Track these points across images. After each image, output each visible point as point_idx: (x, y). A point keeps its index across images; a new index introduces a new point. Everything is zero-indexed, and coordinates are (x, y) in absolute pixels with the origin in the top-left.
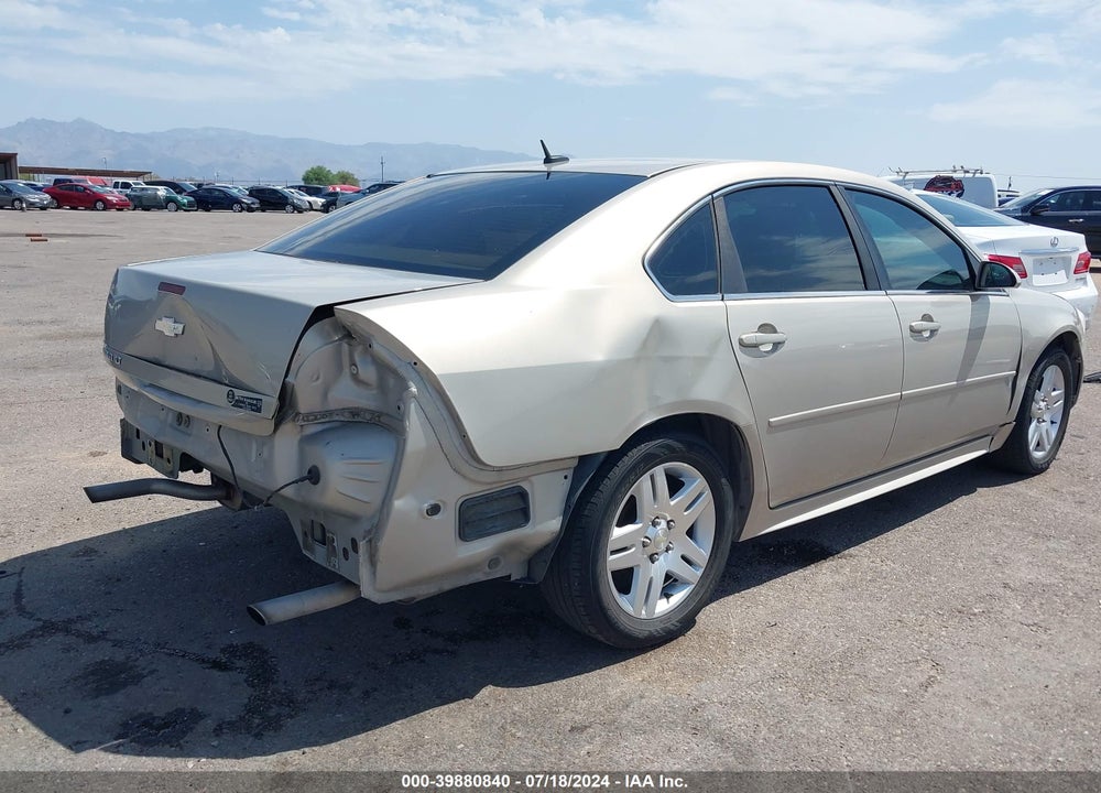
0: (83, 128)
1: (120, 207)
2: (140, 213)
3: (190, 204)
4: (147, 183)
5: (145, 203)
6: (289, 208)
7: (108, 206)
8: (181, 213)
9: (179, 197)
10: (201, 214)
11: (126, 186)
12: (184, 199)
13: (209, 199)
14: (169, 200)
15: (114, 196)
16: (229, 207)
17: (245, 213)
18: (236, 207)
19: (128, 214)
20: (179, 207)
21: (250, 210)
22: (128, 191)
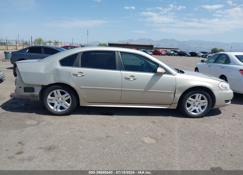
0: (173, 40)
1: (164, 55)
2: (168, 56)
3: (177, 55)
4: (171, 51)
5: (169, 54)
6: (197, 56)
7: (162, 55)
8: (175, 57)
9: (175, 53)
10: (179, 57)
11: (166, 51)
12: (176, 54)
13: (182, 54)
14: (173, 54)
15: (164, 53)
16: (184, 56)
17: (188, 57)
18: (186, 56)
19: (165, 56)
20: (175, 55)
21: (189, 56)
22: (166, 52)
